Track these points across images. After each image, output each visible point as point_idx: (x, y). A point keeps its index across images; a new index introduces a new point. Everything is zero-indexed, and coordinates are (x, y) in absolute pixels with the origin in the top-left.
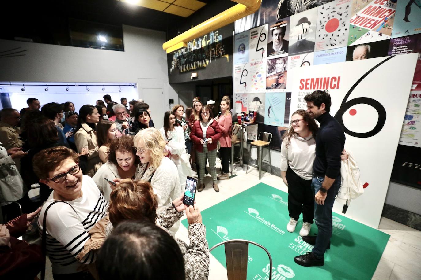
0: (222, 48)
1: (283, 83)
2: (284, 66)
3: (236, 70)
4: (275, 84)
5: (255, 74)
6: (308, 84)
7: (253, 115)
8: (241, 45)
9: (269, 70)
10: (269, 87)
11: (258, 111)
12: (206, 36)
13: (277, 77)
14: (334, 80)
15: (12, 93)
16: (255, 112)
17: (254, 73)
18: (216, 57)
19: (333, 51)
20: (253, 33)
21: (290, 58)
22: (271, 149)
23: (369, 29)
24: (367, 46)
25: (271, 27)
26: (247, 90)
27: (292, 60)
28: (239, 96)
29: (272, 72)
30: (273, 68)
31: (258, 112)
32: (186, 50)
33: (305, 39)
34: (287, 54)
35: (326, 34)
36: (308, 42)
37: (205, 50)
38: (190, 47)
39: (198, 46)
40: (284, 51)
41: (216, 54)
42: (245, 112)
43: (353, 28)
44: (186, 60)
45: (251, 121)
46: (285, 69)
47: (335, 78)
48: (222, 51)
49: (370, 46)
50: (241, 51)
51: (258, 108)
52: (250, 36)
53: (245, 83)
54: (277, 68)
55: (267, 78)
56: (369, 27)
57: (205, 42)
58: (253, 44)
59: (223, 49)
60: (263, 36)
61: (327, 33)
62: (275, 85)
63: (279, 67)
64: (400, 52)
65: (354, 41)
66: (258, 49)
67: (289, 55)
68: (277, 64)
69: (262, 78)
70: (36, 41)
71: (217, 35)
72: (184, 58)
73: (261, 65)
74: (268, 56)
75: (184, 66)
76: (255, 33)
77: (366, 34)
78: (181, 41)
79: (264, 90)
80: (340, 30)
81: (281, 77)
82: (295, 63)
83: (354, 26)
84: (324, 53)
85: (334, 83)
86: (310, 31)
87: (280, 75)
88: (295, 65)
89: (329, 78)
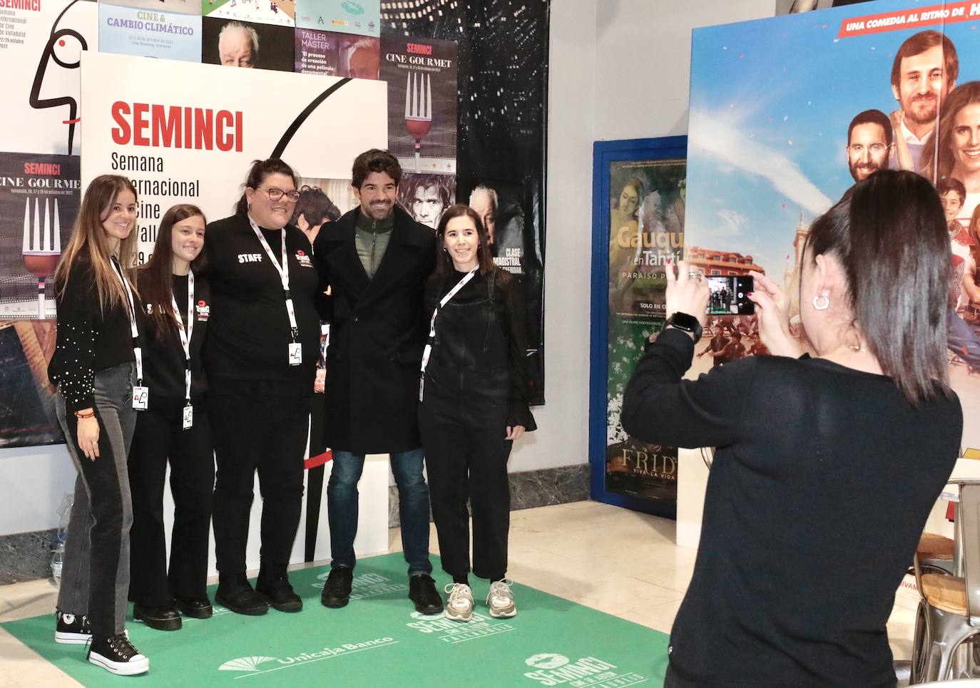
6: (146, 124)
14: (225, 120)
19: (162, 20)
24: (248, 29)
64: (314, 67)
82: (19, 28)
85: (227, 130)
88: (16, 34)
89: (210, 113)
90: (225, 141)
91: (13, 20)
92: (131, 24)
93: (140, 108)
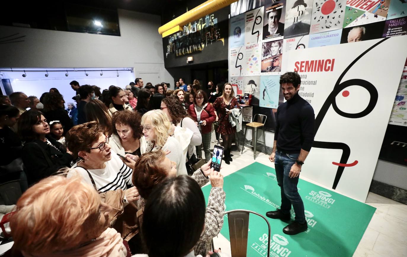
0: (217, 32)
1: (278, 66)
2: (280, 49)
3: (231, 53)
4: (270, 67)
5: (251, 57)
6: (303, 66)
7: (248, 97)
8: (236, 28)
9: (264, 53)
10: (264, 70)
11: (253, 94)
12: (202, 19)
13: (272, 60)
14: (328, 62)
15: (12, 80)
16: (250, 94)
17: (250, 56)
18: (212, 40)
19: (328, 34)
20: (248, 16)
21: (285, 41)
22: (266, 130)
23: (365, 10)
24: (362, 27)
25: (267, 9)
26: (242, 74)
27: (288, 43)
28: (234, 80)
29: (267, 55)
30: (268, 51)
31: (253, 95)
32: (182, 34)
33: (301, 21)
34: (282, 37)
35: (322, 17)
36: (304, 25)
37: (200, 33)
39: (194, 29)
40: (279, 34)
41: (211, 38)
42: (240, 95)
43: (349, 10)
44: (182, 44)
46: (280, 52)
47: (329, 60)
48: (217, 34)
49: (365, 28)
50: (236, 34)
51: (253, 91)
52: (246, 19)
53: (240, 67)
54: (272, 51)
55: (262, 61)
56: (365, 9)
57: (200, 25)
58: (249, 27)
59: (218, 33)
60: (259, 18)
61: (323, 15)
62: (270, 68)
63: (275, 50)
64: (394, 34)
65: (349, 23)
66: (254, 32)
67: (284, 38)
68: (273, 47)
69: (257, 61)
70: (33, 27)
71: (213, 18)
72: (180, 42)
73: (257, 49)
75: (180, 50)
76: (251, 16)
77: (362, 15)
78: (177, 25)
79: (259, 73)
80: (336, 12)
81: (276, 60)
82: (290, 46)
83: (350, 7)
84: (319, 35)
85: (329, 65)
86: (306, 13)
87: (275, 58)
88: (290, 48)
89: (323, 61)
90: (327, 68)
91: (289, 45)
92: (318, 38)
93: (302, 62)
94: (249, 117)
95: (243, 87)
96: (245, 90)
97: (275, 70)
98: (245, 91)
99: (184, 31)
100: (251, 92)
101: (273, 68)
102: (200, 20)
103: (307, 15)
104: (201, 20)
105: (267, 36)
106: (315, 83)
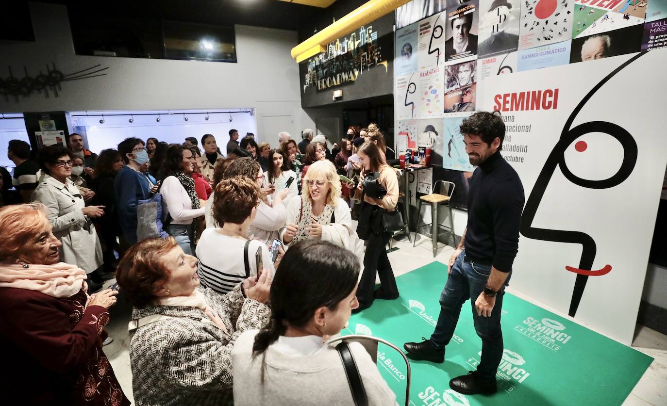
0: (377, 52)
1: (470, 102)
2: (472, 76)
3: (398, 84)
4: (458, 103)
5: (427, 89)
6: (508, 102)
7: (425, 153)
8: (405, 45)
9: (448, 82)
10: (449, 109)
11: (432, 147)
12: (355, 34)
13: (461, 93)
14: (548, 94)
15: (88, 128)
16: (427, 148)
17: (426, 87)
18: (369, 65)
19: (549, 48)
20: (423, 26)
21: (480, 62)
22: (454, 208)
23: (607, 9)
24: (604, 36)
25: (450, 15)
26: (415, 115)
27: (484, 65)
28: (403, 125)
29: (452, 86)
30: (455, 79)
31: (433, 149)
32: (326, 57)
33: (503, 31)
34: (476, 57)
35: (536, 22)
36: (508, 36)
37: (353, 55)
38: (331, 51)
39: (343, 49)
40: (470, 52)
41: (368, 61)
42: (413, 149)
43: (580, 9)
44: (326, 72)
45: (421, 163)
46: (473, 80)
47: (550, 91)
48: (377, 56)
49: (610, 36)
50: (405, 54)
51: (432, 143)
52: (419, 30)
53: (412, 104)
54: (460, 79)
55: (446, 94)
56: (606, 7)
57: (353, 43)
58: (424, 44)
59: (379, 53)
60: (439, 29)
61: (538, 20)
62: (459, 105)
63: (464, 77)
64: (661, 44)
65: (582, 31)
66: (431, 50)
67: (478, 58)
68: (461, 72)
69: (437, 95)
71: (371, 31)
72: (323, 69)
73: (437, 76)
74: (446, 60)
75: (323, 80)
76: (426, 26)
77: (603, 17)
78: (317, 45)
79: (441, 114)
80: (559, 14)
81: (467, 92)
82: (488, 71)
83: (582, 6)
84: (533, 51)
85: (549, 99)
86: (511, 18)
87: (466, 90)
88: (488, 73)
89: (540, 92)
90: (547, 105)
91: (486, 68)
92: (532, 56)
93: (506, 96)
94: (427, 185)
95: (416, 136)
96: (420, 141)
97: (466, 108)
98: (420, 143)
99: (330, 53)
100: (429, 144)
101: (462, 105)
102: (352, 35)
103: (513, 21)
104: (354, 36)
105: (451, 56)
106: (528, 129)
